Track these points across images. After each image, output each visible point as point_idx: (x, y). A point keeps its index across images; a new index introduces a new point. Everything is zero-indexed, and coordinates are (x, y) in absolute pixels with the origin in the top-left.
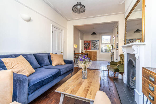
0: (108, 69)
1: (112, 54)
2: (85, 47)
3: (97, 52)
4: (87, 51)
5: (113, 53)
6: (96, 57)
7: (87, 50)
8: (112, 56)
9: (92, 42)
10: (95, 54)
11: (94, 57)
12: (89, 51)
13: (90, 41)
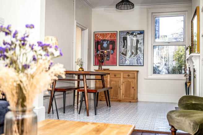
0: (173, 127)
1: (190, 77)
2: (96, 56)
3: (138, 72)
4: (105, 70)
5: (192, 73)
6: (135, 89)
7: (103, 67)
8: (190, 85)
9: (120, 38)
10: (130, 80)
11: (127, 89)
12: (112, 68)
13: (114, 34)
